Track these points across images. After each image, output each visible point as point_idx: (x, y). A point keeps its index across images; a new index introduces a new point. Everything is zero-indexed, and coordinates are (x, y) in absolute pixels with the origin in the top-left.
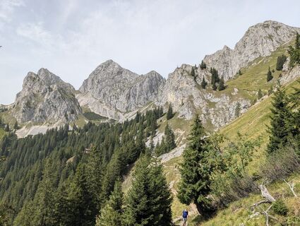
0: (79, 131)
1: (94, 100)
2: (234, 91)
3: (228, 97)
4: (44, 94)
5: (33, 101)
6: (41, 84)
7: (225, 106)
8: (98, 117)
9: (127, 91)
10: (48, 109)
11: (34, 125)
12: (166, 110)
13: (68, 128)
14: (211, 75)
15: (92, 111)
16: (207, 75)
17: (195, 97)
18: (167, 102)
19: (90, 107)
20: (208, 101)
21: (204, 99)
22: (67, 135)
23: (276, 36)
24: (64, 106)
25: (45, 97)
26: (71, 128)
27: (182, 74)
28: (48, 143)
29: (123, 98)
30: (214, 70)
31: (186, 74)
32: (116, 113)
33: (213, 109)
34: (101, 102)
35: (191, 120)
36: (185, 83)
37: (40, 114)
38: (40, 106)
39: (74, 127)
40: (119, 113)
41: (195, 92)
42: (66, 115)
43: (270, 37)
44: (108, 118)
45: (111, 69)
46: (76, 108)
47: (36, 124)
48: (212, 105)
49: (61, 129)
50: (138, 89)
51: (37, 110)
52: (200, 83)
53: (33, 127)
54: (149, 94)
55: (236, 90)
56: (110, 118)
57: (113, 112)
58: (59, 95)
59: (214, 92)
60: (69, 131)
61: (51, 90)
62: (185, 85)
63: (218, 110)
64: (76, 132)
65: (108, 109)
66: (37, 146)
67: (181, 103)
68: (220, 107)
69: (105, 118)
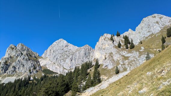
0: (37, 80)
1: (50, 62)
2: (141, 49)
3: (138, 53)
4: (17, 57)
5: (10, 61)
6: (17, 51)
7: (136, 58)
8: (52, 72)
9: (71, 57)
10: (19, 66)
11: (8, 76)
12: (94, 63)
13: (30, 78)
14: (124, 40)
15: (48, 69)
16: (121, 40)
17: (114, 53)
18: (95, 59)
19: (47, 66)
20: (123, 56)
21: (120, 54)
22: (28, 83)
23: (161, 22)
24: (29, 64)
25: (18, 59)
26: (32, 78)
27: (105, 39)
28: (13, 88)
29: (68, 60)
30: (126, 36)
31: (107, 39)
32: (63, 70)
33: (127, 61)
34: (54, 63)
35: (112, 69)
36: (107, 45)
37: (13, 69)
38: (14, 64)
39: (34, 78)
40: (65, 70)
41: (114, 51)
42: (30, 70)
43: (157, 22)
44: (58, 73)
45: (62, 44)
46: (37, 66)
47: (9, 76)
48: (126, 58)
49: (25, 79)
50: (78, 55)
51: (11, 67)
52: (117, 45)
53: (7, 78)
54: (84, 58)
55: (143, 48)
56: (59, 73)
57: (62, 69)
58: (26, 57)
59: (127, 50)
60: (30, 80)
61: (22, 54)
62: (107, 46)
63: (131, 62)
64: (35, 81)
65: (58, 67)
66: (5, 90)
67: (104, 58)
68: (132, 59)
69: (56, 73)
